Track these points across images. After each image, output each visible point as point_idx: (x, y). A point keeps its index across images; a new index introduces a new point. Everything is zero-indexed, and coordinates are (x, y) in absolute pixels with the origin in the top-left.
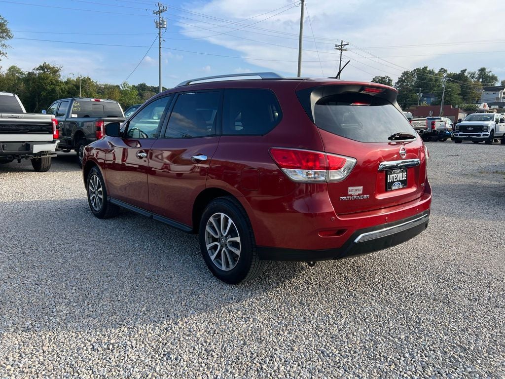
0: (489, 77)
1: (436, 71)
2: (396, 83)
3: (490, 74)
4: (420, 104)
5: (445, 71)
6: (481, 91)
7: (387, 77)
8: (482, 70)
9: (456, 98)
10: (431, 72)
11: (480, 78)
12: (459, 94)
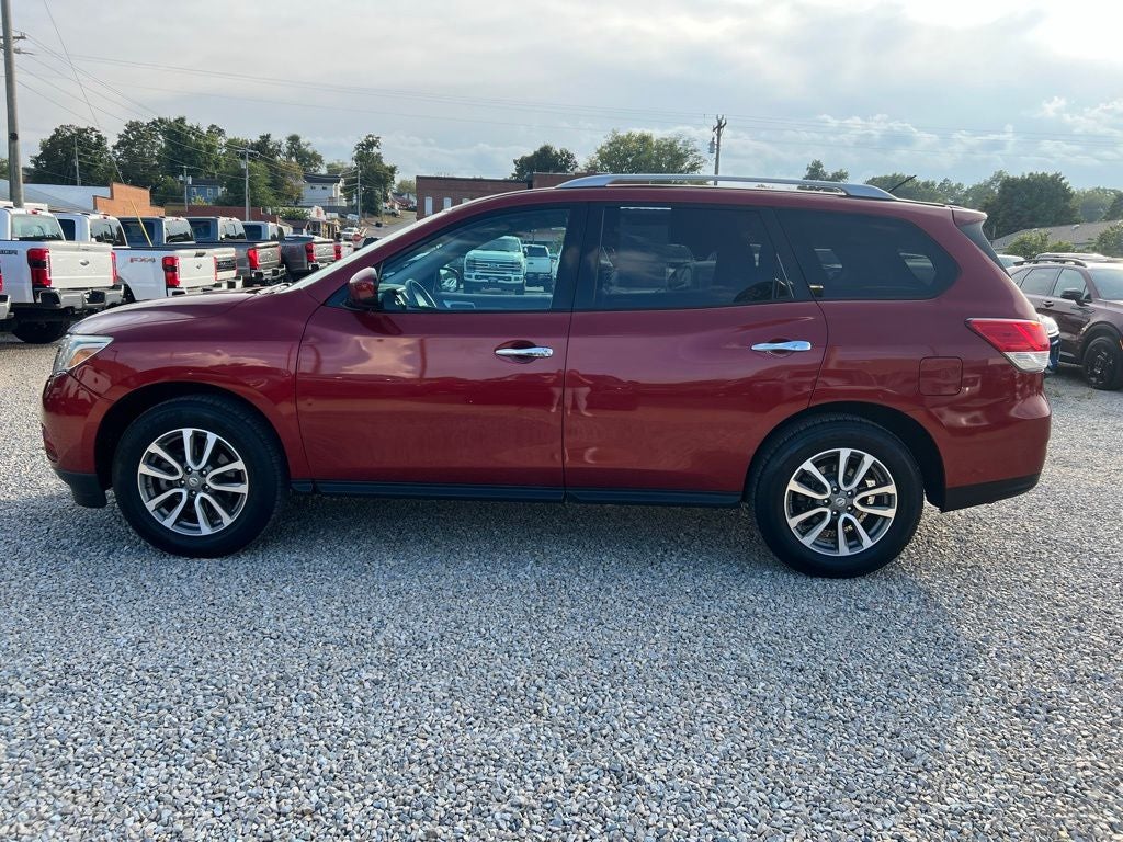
0: (307, 154)
1: (205, 130)
2: (115, 147)
3: (310, 150)
4: (189, 201)
5: (221, 132)
6: (301, 182)
7: (93, 130)
8: (294, 139)
9: (264, 192)
10: (196, 131)
11: (291, 154)
12: (270, 185)
